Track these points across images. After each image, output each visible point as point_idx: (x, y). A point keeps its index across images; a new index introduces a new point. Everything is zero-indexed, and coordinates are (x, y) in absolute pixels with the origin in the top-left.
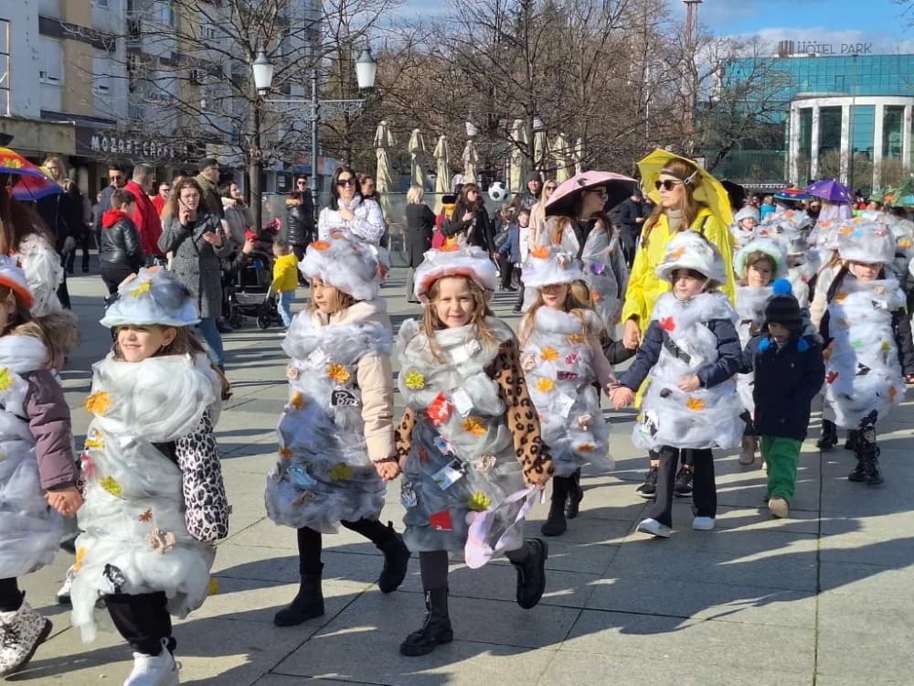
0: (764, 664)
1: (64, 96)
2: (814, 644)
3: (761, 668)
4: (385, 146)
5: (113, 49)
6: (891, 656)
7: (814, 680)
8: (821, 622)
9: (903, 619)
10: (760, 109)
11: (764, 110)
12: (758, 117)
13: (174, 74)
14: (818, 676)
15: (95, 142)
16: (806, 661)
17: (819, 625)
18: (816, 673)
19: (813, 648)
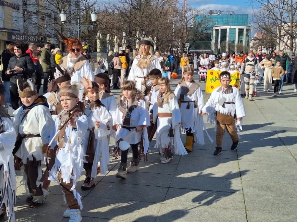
0: (229, 207)
1: (4, 23)
2: (243, 199)
3: (229, 209)
4: (100, 39)
5: (18, 9)
6: (268, 203)
7: (246, 213)
8: (244, 191)
9: (269, 189)
10: (204, 29)
11: (206, 30)
12: (204, 32)
13: (37, 17)
14: (247, 211)
15: (13, 37)
16: (242, 205)
17: (244, 192)
18: (246, 210)
19: (243, 201)
